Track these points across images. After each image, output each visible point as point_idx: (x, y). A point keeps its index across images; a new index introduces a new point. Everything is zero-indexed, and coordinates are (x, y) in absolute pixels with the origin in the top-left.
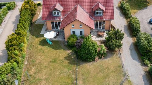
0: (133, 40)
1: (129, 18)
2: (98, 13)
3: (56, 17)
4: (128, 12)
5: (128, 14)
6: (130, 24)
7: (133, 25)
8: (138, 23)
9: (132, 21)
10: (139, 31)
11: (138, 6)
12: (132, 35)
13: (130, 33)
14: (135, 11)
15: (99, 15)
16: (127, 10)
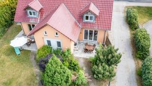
0: (136, 64)
1: (136, 29)
2: (87, 18)
3: (32, 18)
4: (134, 21)
5: (134, 24)
6: (134, 37)
7: (139, 42)
8: (148, 39)
9: (139, 34)
10: (148, 51)
11: (149, 15)
12: (136, 56)
13: (133, 52)
14: (145, 20)
15: (89, 20)
16: (133, 18)
